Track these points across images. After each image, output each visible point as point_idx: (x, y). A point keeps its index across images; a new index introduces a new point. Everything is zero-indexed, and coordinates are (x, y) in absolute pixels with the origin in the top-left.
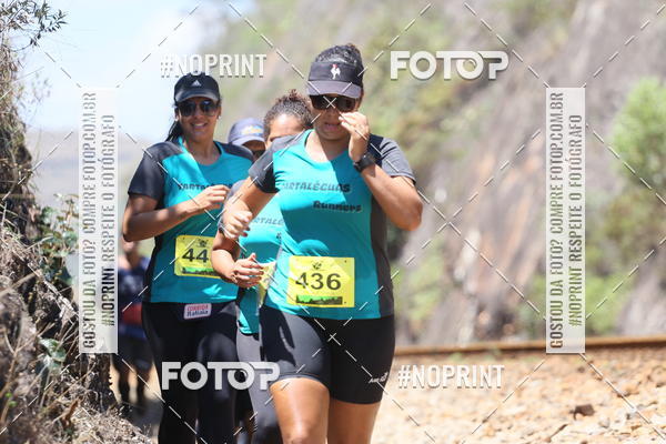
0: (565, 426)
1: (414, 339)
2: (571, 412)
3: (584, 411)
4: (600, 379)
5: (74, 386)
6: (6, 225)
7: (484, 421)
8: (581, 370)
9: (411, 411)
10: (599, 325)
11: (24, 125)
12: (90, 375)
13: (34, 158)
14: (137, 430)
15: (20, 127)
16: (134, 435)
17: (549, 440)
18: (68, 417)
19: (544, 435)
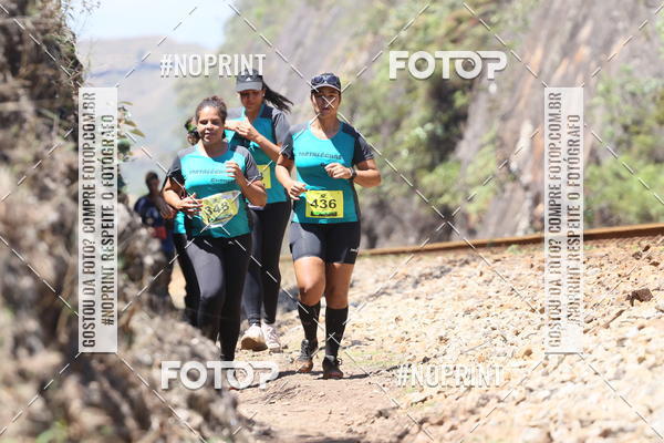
0: (621, 312)
1: (472, 232)
2: (628, 298)
3: (640, 296)
4: (656, 264)
5: (132, 291)
6: (59, 134)
7: (542, 311)
8: (637, 256)
9: (470, 303)
10: (653, 212)
11: (74, 35)
12: (148, 280)
13: (85, 67)
14: (197, 332)
15: (69, 37)
16: (193, 337)
17: (607, 326)
18: (127, 323)
19: (602, 322)
